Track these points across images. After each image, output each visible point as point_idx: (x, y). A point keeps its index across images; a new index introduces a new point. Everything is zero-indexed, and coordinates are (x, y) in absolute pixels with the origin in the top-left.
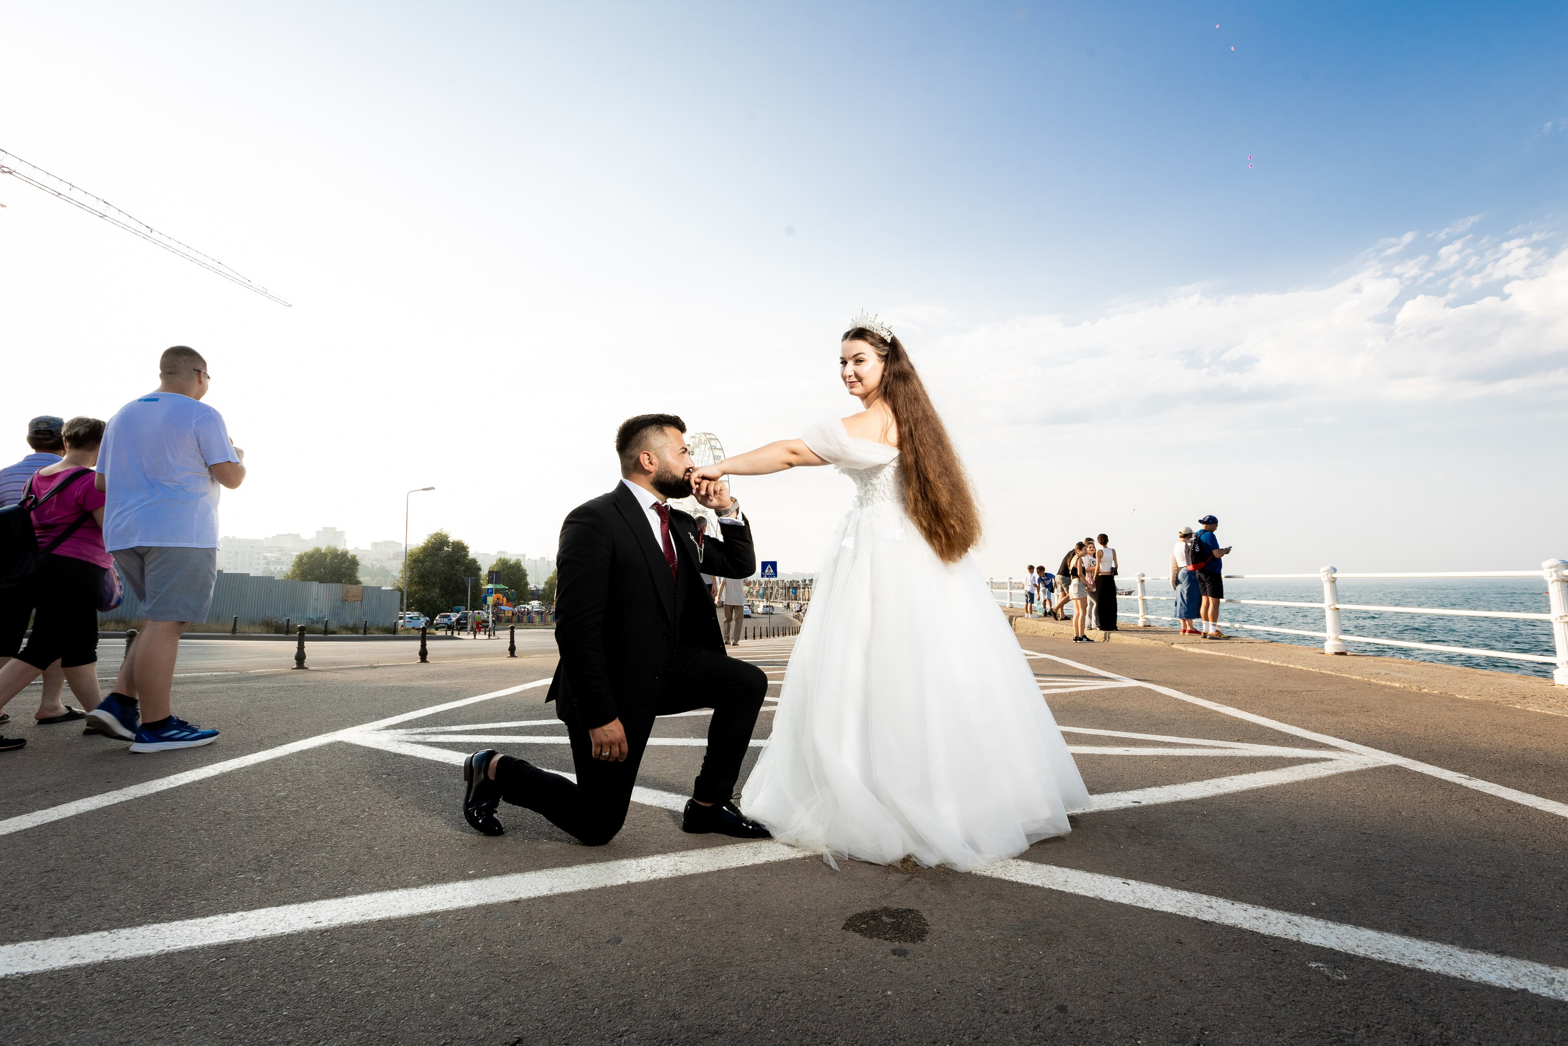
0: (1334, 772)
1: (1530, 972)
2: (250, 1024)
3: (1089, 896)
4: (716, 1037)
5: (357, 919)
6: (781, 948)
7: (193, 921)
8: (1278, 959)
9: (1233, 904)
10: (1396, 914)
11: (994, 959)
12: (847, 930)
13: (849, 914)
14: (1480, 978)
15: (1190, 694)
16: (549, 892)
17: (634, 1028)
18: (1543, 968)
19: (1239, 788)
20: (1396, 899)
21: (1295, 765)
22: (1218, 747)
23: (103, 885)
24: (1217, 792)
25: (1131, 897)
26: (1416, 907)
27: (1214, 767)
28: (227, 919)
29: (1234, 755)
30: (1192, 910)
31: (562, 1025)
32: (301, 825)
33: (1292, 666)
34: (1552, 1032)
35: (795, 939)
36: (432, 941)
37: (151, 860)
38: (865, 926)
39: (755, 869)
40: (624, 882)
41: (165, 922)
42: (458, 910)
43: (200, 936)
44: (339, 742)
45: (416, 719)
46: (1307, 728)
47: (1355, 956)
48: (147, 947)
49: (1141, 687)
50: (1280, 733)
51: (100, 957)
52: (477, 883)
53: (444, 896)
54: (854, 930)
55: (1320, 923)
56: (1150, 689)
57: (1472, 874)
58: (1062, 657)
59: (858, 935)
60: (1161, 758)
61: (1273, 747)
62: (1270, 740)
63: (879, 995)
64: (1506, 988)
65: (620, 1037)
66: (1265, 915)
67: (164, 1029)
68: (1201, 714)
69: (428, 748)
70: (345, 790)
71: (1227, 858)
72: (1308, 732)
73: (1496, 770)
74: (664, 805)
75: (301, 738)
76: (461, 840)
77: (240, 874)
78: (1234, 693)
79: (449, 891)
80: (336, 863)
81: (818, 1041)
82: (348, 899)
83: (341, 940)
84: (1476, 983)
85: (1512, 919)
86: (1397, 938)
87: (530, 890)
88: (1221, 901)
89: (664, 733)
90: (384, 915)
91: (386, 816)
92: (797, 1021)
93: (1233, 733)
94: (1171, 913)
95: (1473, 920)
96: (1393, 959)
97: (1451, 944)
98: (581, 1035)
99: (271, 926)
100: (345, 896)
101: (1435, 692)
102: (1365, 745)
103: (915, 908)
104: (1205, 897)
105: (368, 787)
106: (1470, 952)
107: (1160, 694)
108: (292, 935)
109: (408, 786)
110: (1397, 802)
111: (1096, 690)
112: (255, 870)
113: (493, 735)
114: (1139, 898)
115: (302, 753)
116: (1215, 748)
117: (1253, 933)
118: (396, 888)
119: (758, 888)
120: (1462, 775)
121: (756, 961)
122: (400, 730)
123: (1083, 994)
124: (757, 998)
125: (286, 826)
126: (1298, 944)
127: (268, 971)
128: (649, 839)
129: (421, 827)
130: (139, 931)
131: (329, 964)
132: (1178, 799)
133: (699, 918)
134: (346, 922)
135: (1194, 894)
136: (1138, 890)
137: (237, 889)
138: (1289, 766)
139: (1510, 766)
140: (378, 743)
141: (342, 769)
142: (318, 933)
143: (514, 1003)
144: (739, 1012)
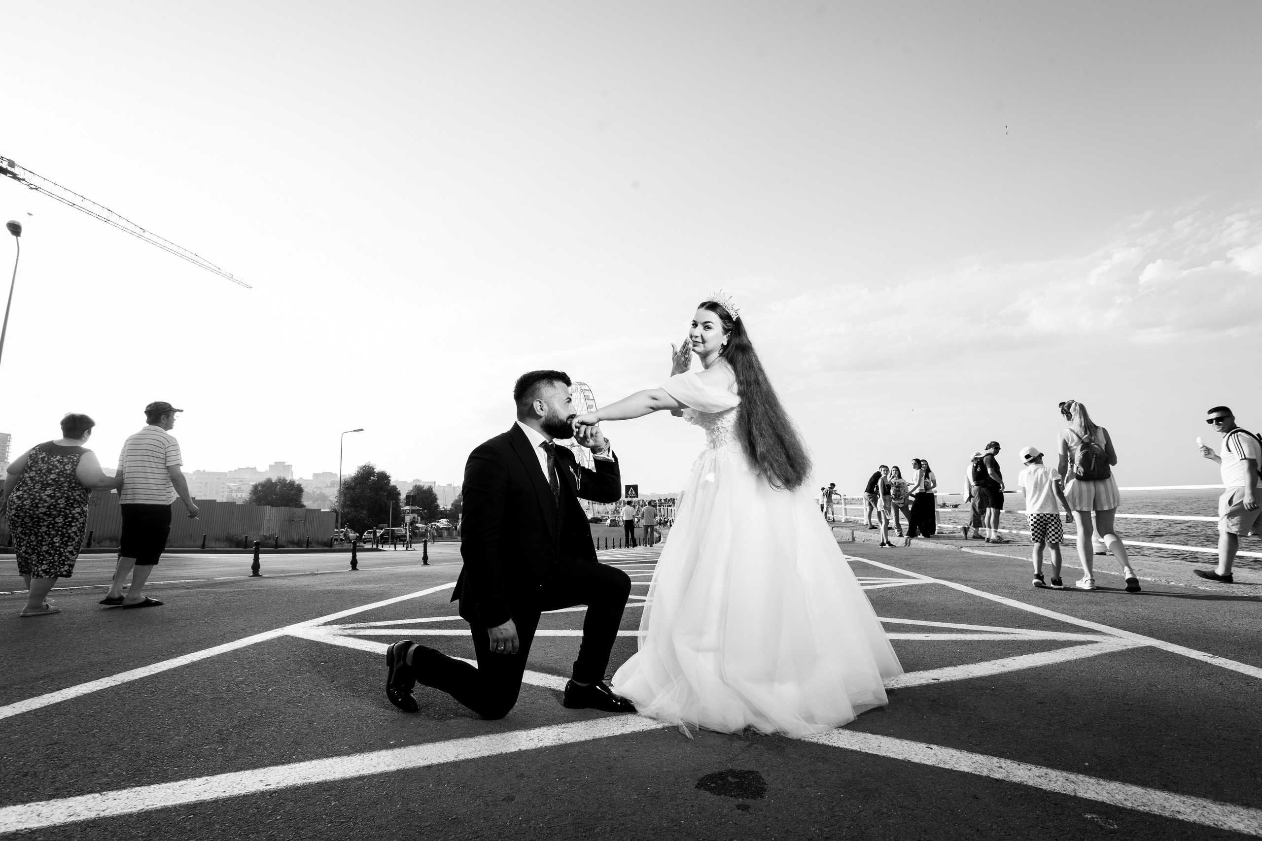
0: (1099, 653)
3: (899, 758)
5: (299, 782)
6: (645, 804)
7: (168, 784)
8: (1059, 811)
9: (1019, 765)
10: (1156, 772)
11: (821, 812)
12: (699, 789)
13: (701, 775)
14: (1231, 827)
15: (978, 589)
16: (455, 759)
19: (1021, 667)
20: (1156, 760)
21: (1067, 647)
22: (1002, 633)
23: (96, 755)
24: (1003, 670)
25: (934, 760)
26: (1173, 766)
27: (999, 649)
28: (194, 783)
29: (1015, 639)
30: (985, 770)
32: (255, 705)
35: (656, 797)
36: (360, 800)
37: (135, 734)
38: (714, 785)
39: (623, 737)
40: (517, 750)
41: (145, 786)
42: (381, 774)
43: (172, 797)
44: (286, 636)
45: (348, 617)
46: (1075, 616)
47: (1123, 808)
48: (129, 807)
49: (936, 584)
50: (1054, 620)
51: (92, 815)
52: (397, 751)
53: (370, 762)
54: (705, 789)
55: (1093, 780)
56: (945, 585)
57: (1219, 737)
58: (871, 560)
59: (708, 793)
60: (955, 642)
61: (1048, 632)
62: (1045, 626)
66: (1046, 774)
68: (988, 605)
69: (357, 640)
70: (291, 675)
71: (1013, 726)
72: (1077, 619)
73: (1235, 651)
74: (548, 685)
75: (254, 633)
76: (384, 716)
77: (206, 746)
78: (1014, 588)
79: (374, 758)
80: (283, 736)
82: (292, 765)
83: (286, 800)
84: (1228, 831)
86: (1158, 793)
87: (439, 757)
88: (1009, 762)
89: (548, 626)
90: (321, 778)
91: (323, 696)
93: (1014, 621)
94: (968, 773)
95: (1221, 777)
96: (1156, 810)
97: (1205, 798)
99: (230, 789)
100: (290, 763)
101: (1181, 585)
102: (1124, 630)
103: (756, 769)
104: (995, 759)
105: (309, 673)
106: (1221, 805)
107: (952, 589)
108: (247, 796)
109: (341, 671)
110: (1153, 677)
111: (900, 586)
112: (218, 742)
114: (941, 760)
115: (255, 645)
116: (1000, 633)
117: (1037, 789)
118: (331, 756)
119: (626, 753)
120: (1207, 654)
121: (625, 815)
122: (335, 626)
125: (243, 705)
126: (1075, 799)
127: (227, 826)
128: (537, 713)
129: (352, 706)
130: (124, 793)
131: (277, 820)
132: (970, 676)
133: (578, 779)
134: (291, 784)
135: (986, 756)
136: (940, 753)
137: (204, 757)
138: (1062, 648)
139: (1247, 646)
140: (317, 636)
141: (288, 658)
142: (268, 794)
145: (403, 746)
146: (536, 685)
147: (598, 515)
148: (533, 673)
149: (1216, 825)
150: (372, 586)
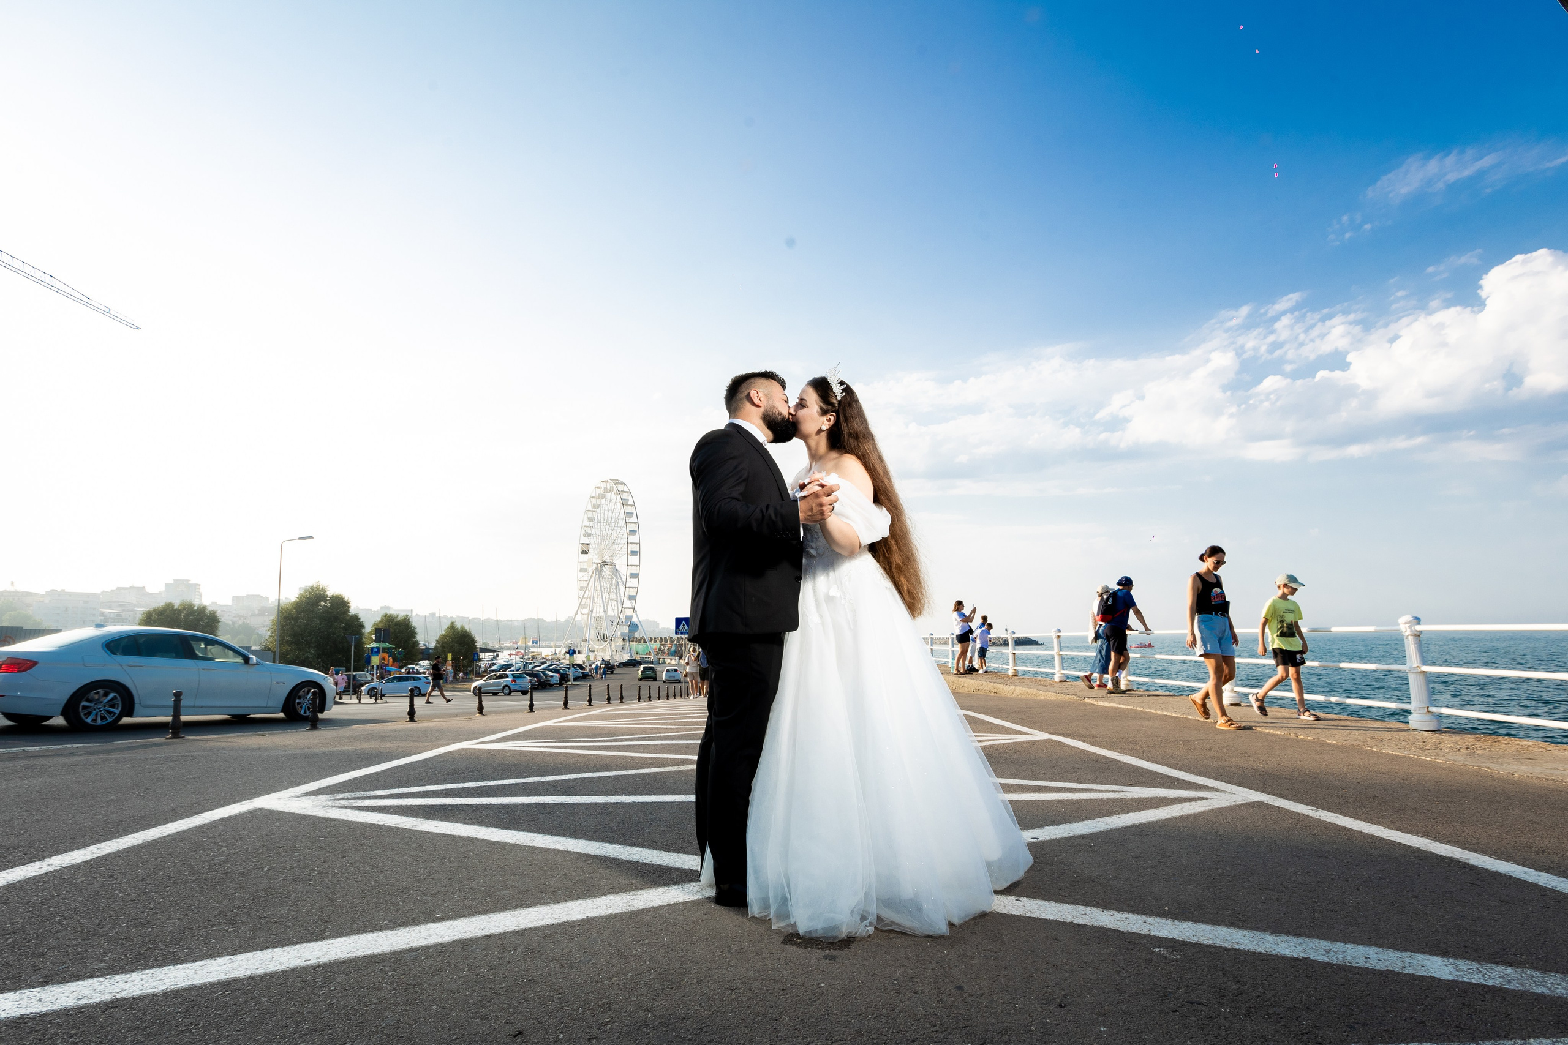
0: (1207, 809)
1: (1316, 946)
2: (277, 1036)
4: (685, 1021)
5: (344, 956)
6: (730, 959)
7: (184, 965)
8: (1131, 947)
9: (1103, 911)
10: (1229, 912)
11: (907, 958)
12: (785, 944)
14: (1278, 952)
15: (1094, 745)
16: (516, 928)
17: (616, 1019)
18: (1326, 943)
19: (1124, 824)
20: (1232, 902)
21: (1176, 804)
22: (1106, 791)
23: (75, 942)
24: (1105, 828)
25: (1023, 910)
26: (1245, 907)
27: (1106, 808)
28: (216, 963)
29: (1125, 797)
30: (1070, 917)
31: (554, 1021)
32: (254, 885)
34: (1317, 982)
35: (741, 953)
36: (420, 969)
37: (113, 919)
38: (801, 940)
40: (584, 917)
41: (155, 968)
42: (436, 945)
43: (195, 976)
44: (260, 809)
45: (334, 785)
46: (1192, 773)
47: (1190, 943)
48: (149, 987)
49: (1051, 740)
50: (1169, 777)
51: (108, 997)
52: (447, 924)
53: (419, 935)
54: (791, 944)
55: (1169, 922)
56: (1059, 741)
57: (1295, 882)
58: (979, 713)
59: (794, 947)
60: (1062, 801)
61: (1159, 789)
62: (1159, 783)
63: (815, 987)
64: (1294, 958)
65: (605, 1025)
66: (1127, 918)
68: (1102, 763)
69: (357, 812)
70: (286, 852)
71: (1105, 878)
72: (1193, 776)
73: (1340, 803)
74: (608, 854)
75: (216, 807)
76: (420, 890)
77: (212, 927)
78: (1134, 743)
79: (422, 931)
80: (304, 914)
81: (768, 1019)
82: (327, 942)
83: (335, 972)
84: (1274, 956)
85: (1315, 911)
86: (1224, 929)
87: (498, 927)
88: (1094, 909)
89: (596, 792)
90: (368, 952)
92: (749, 1007)
93: (1125, 778)
94: (1053, 920)
95: (1285, 915)
96: (1218, 943)
97: (1263, 931)
98: (572, 1027)
99: (264, 965)
100: (324, 939)
101: (1309, 739)
102: (1238, 785)
104: (1081, 907)
105: (309, 849)
106: (1275, 936)
107: (1067, 745)
108: (286, 971)
109: (350, 846)
110: (1252, 831)
112: (225, 923)
113: (422, 798)
114: (1029, 910)
115: (223, 821)
116: (1102, 791)
117: (1115, 931)
118: (371, 931)
119: (705, 917)
120: (1310, 808)
121: (710, 969)
122: (321, 796)
123: (977, 978)
124: (714, 994)
125: (239, 886)
126: (1149, 937)
127: (276, 999)
128: (599, 882)
129: (376, 882)
130: (135, 976)
131: (331, 990)
132: (1071, 835)
133: (656, 941)
134: (334, 959)
135: (1073, 906)
136: (1027, 903)
137: (215, 938)
138: (1170, 805)
139: (1352, 799)
140: (302, 808)
141: (274, 834)
142: (311, 968)
143: (508, 1009)
144: (701, 1004)
145: (452, 918)
146: (593, 854)
147: (636, 656)
148: (588, 842)
149: (1267, 951)
150: (350, 748)
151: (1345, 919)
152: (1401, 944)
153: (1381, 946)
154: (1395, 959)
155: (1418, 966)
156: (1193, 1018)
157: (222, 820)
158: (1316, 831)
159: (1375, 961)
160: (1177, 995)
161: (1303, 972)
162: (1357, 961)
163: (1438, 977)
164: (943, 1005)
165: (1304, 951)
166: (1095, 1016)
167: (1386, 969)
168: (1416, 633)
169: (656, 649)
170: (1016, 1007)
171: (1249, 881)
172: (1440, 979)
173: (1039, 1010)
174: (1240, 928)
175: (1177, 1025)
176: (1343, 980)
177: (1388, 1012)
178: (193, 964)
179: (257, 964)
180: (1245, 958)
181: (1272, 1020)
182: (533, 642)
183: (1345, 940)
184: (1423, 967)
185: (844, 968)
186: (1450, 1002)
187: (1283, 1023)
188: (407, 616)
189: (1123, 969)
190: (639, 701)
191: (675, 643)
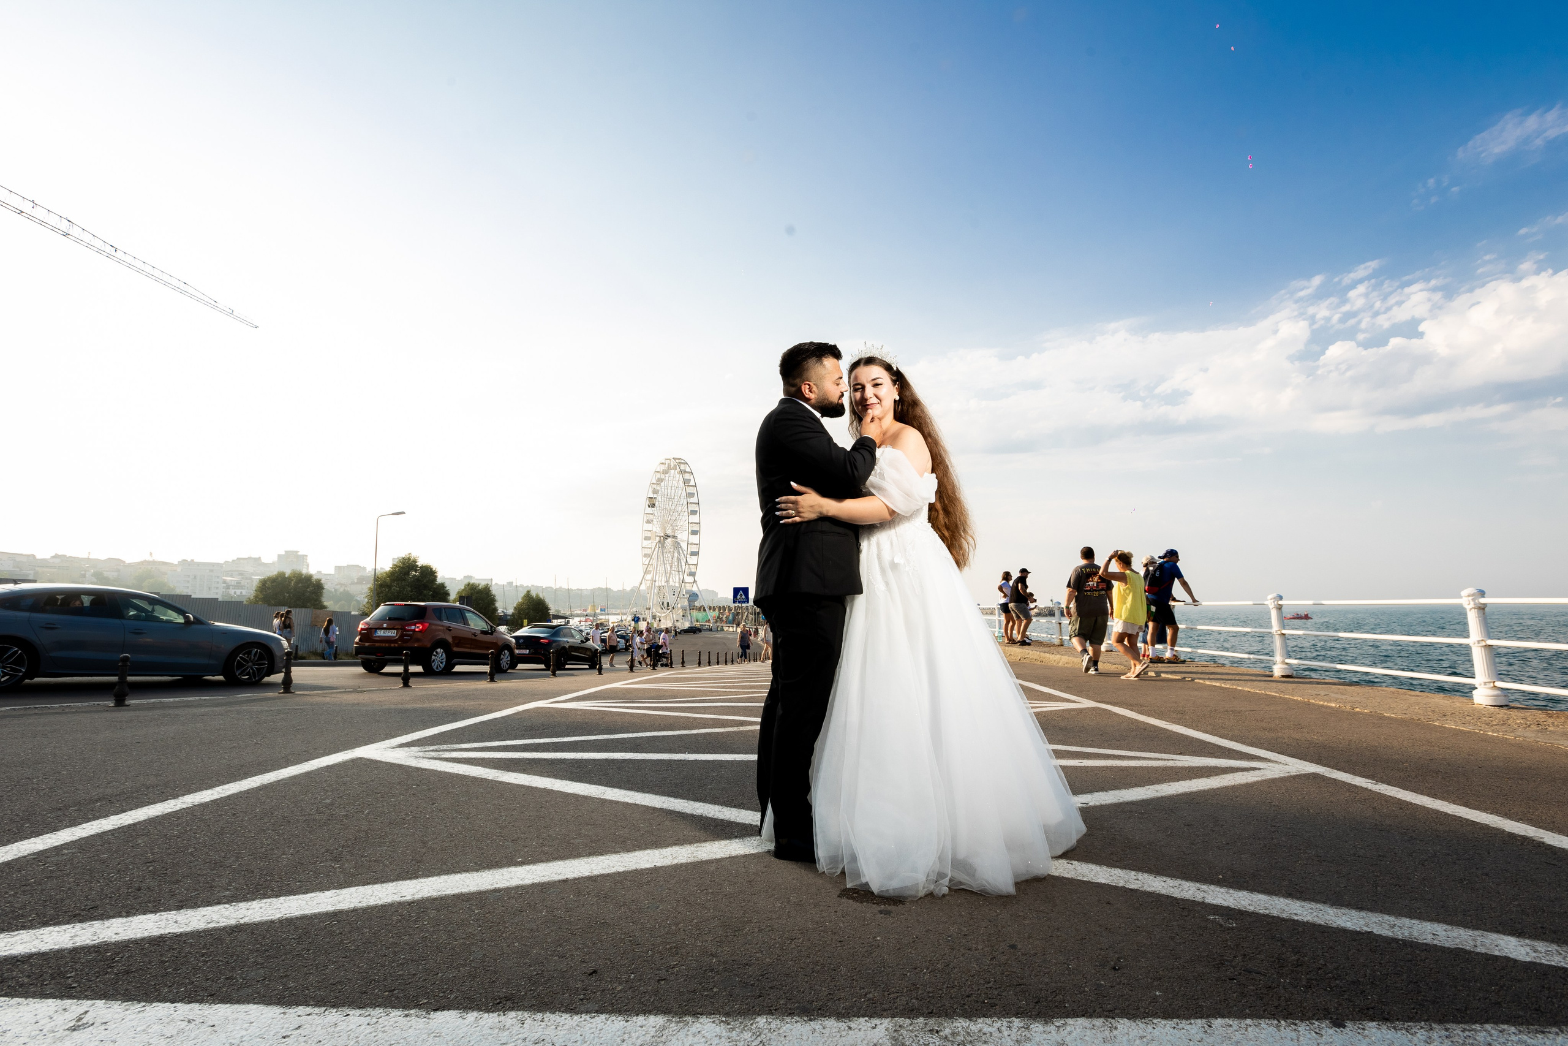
0: (1260, 779)
1: (1379, 920)
4: (747, 967)
5: (435, 894)
6: (789, 911)
7: (297, 896)
8: (1185, 913)
9: (1155, 877)
10: (1286, 883)
11: (961, 915)
12: (841, 899)
14: (1339, 925)
15: (1143, 714)
16: (588, 874)
17: (683, 963)
18: (1390, 918)
19: (1175, 792)
20: (1289, 873)
21: (1227, 773)
22: (1162, 759)
23: (204, 872)
24: (1155, 796)
25: (1073, 873)
26: (1303, 878)
27: (1156, 775)
28: (325, 896)
29: (1175, 765)
30: (1120, 881)
31: (626, 961)
32: (356, 826)
33: (1240, 688)
34: (1382, 957)
35: (799, 904)
36: (503, 908)
37: (236, 853)
40: (651, 866)
41: (273, 898)
42: (517, 887)
43: (307, 907)
44: (360, 758)
45: (424, 738)
46: (1244, 743)
47: (1246, 912)
48: (267, 915)
49: (1099, 708)
50: (1220, 747)
51: (233, 922)
52: (527, 868)
53: (501, 878)
54: (847, 898)
55: (1223, 890)
56: (1107, 710)
57: (1354, 855)
58: (1026, 681)
59: (851, 902)
60: (1111, 768)
61: (1211, 759)
62: (1209, 752)
63: (871, 940)
64: (1356, 931)
65: (672, 968)
66: (1181, 885)
67: (310, 967)
68: (1151, 731)
69: (445, 763)
70: (383, 797)
71: (1156, 845)
72: (1245, 746)
73: (1400, 776)
74: (673, 808)
75: (323, 755)
76: (502, 836)
77: (320, 863)
78: (1183, 713)
79: (505, 873)
80: (400, 854)
81: (826, 969)
82: (421, 880)
83: (428, 908)
84: (1335, 928)
85: (1377, 886)
86: (1282, 900)
87: (572, 872)
88: (1146, 875)
89: (661, 750)
90: (456, 891)
92: (808, 957)
93: (1177, 747)
94: (1105, 884)
95: (1346, 887)
96: (1275, 913)
97: (1323, 903)
98: (642, 968)
99: (365, 899)
100: (417, 878)
101: (1366, 711)
102: (1292, 757)
104: (1133, 873)
105: (403, 795)
106: (1336, 908)
107: (1116, 714)
108: (385, 906)
109: (439, 794)
110: (1308, 802)
111: (1057, 710)
112: (331, 860)
113: (501, 752)
114: (1081, 875)
116: (1159, 759)
117: (1168, 897)
118: (459, 872)
119: (765, 869)
120: (1370, 781)
121: (771, 919)
122: (413, 748)
123: (1029, 938)
124: (775, 943)
125: (343, 827)
126: (1203, 905)
127: (376, 930)
128: (666, 835)
129: (463, 827)
130: (255, 904)
131: (425, 925)
132: (1121, 800)
133: (719, 891)
134: (426, 896)
135: (1124, 871)
136: (1079, 868)
137: (322, 873)
138: (1222, 774)
139: (1414, 773)
140: (397, 759)
141: (373, 781)
142: (406, 904)
143: (583, 949)
144: (762, 952)
145: (532, 863)
146: (659, 807)
147: (696, 623)
148: (654, 796)
149: (1327, 924)
150: (438, 705)
151: (1410, 894)
152: (1472, 922)
153: (1450, 923)
154: (1466, 937)
155: (1490, 945)
156: (1252, 987)
157: (328, 766)
158: (1375, 804)
159: (1444, 938)
160: (1234, 964)
161: (1366, 946)
162: (1424, 937)
163: (1513, 957)
164: (996, 962)
165: (1367, 925)
166: (1149, 980)
167: (1456, 946)
168: (1480, 605)
169: (715, 617)
170: (1070, 968)
171: (1306, 852)
172: (1516, 960)
173: (1093, 971)
174: (1298, 899)
175: (1234, 993)
176: (1410, 956)
177: (1459, 990)
178: (304, 896)
179: (360, 898)
180: (1304, 929)
181: (1334, 992)
182: (601, 610)
183: (1411, 915)
184: (1497, 946)
185: (899, 922)
186: (1528, 984)
187: (1346, 996)
188: (488, 585)
189: (1178, 935)
190: (699, 666)
191: (733, 611)
